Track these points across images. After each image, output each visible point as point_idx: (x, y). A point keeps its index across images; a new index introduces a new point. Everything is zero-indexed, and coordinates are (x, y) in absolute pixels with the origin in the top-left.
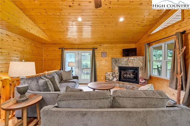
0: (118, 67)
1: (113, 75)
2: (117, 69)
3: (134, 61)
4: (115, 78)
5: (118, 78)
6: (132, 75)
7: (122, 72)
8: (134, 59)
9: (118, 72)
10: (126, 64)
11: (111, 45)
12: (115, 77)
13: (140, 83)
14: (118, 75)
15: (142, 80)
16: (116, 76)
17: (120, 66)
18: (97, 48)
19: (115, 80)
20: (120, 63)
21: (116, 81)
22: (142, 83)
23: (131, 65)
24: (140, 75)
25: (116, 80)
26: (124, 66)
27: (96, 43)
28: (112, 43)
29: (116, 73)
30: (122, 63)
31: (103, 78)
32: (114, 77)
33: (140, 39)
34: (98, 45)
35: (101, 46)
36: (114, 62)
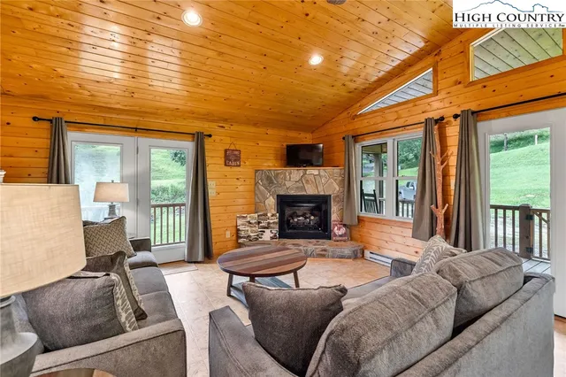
0: (275, 197)
1: (259, 223)
2: (271, 202)
3: (317, 181)
4: (268, 231)
5: (276, 230)
6: (312, 218)
7: (288, 212)
8: (319, 175)
9: (274, 212)
10: (297, 188)
11: (253, 129)
12: (267, 228)
13: (335, 235)
14: (277, 220)
15: (339, 229)
16: (269, 223)
17: (282, 193)
18: (210, 136)
19: (267, 235)
20: (280, 186)
21: (272, 238)
22: (340, 236)
23: (310, 190)
24: (334, 217)
25: (272, 235)
26: (292, 193)
27: (208, 117)
28: (255, 125)
29: (269, 215)
30: (288, 184)
31: (228, 235)
32: (265, 228)
33: (328, 122)
34: (214, 125)
35: (222, 130)
36: (265, 182)
